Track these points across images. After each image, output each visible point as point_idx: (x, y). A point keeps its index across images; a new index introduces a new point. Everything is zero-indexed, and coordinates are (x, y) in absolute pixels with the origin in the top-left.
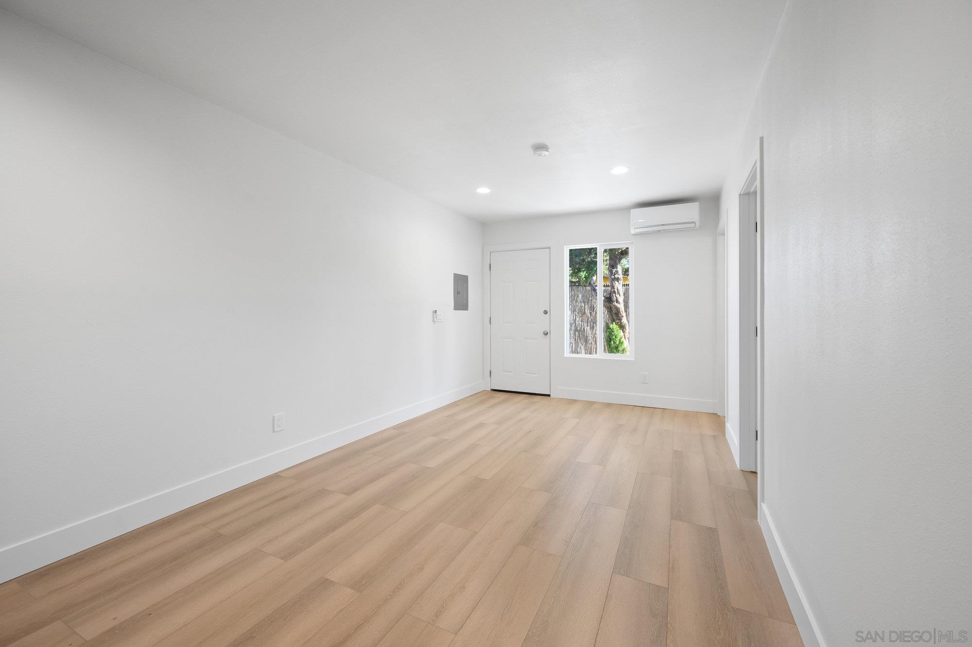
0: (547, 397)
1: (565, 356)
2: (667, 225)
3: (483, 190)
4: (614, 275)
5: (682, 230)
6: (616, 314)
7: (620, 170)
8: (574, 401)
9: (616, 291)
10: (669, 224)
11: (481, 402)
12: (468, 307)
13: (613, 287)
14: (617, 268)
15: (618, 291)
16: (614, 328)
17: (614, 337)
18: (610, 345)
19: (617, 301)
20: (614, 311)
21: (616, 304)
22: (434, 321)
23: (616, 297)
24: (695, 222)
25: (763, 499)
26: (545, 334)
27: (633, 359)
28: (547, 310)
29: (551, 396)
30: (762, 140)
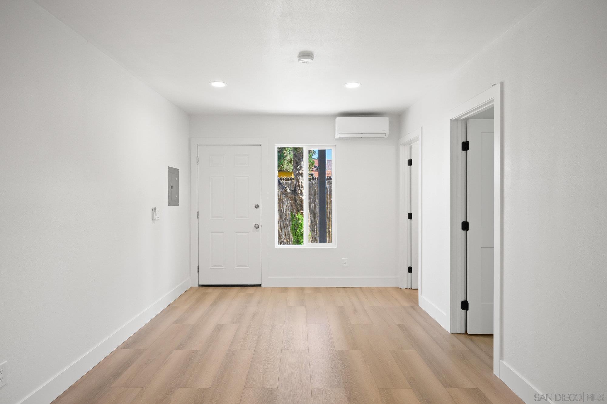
0: (258, 287)
1: (276, 247)
2: (365, 133)
3: (218, 84)
4: (298, 171)
5: (374, 139)
6: (300, 205)
7: (353, 85)
8: (285, 289)
9: (300, 185)
10: (367, 133)
11: (199, 300)
12: (178, 202)
13: (298, 181)
14: (301, 165)
15: (302, 185)
16: (300, 217)
17: (300, 226)
18: (296, 233)
19: (302, 194)
20: (299, 202)
21: (301, 197)
22: (153, 219)
23: (301, 190)
24: (385, 134)
25: (501, 357)
26: (257, 227)
27: (336, 247)
28: (256, 204)
29: (263, 286)
30: (502, 85)
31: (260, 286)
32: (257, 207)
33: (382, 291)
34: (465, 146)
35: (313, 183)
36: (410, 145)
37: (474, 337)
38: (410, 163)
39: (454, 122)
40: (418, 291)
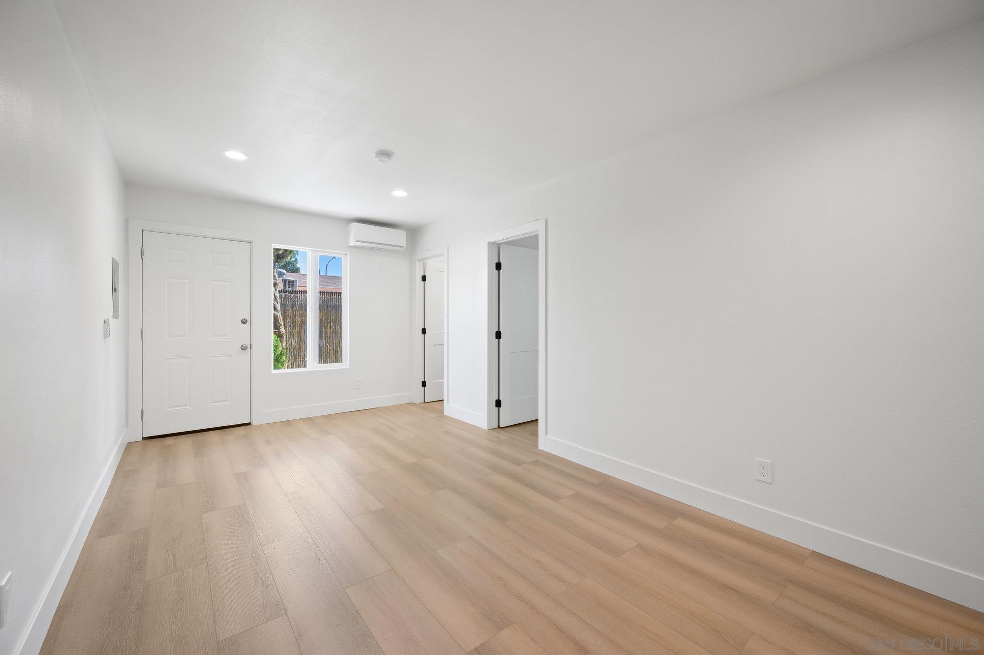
0: (246, 427)
1: (271, 372)
10: (384, 244)
12: (119, 314)
22: (105, 337)
24: (403, 247)
25: (546, 433)
26: (244, 348)
27: (348, 367)
28: (246, 318)
29: (254, 423)
30: (546, 221)
31: (249, 424)
32: (244, 322)
33: (400, 408)
34: (498, 266)
35: (283, 296)
36: (423, 261)
37: (507, 429)
38: (424, 278)
39: (491, 244)
40: (443, 403)
